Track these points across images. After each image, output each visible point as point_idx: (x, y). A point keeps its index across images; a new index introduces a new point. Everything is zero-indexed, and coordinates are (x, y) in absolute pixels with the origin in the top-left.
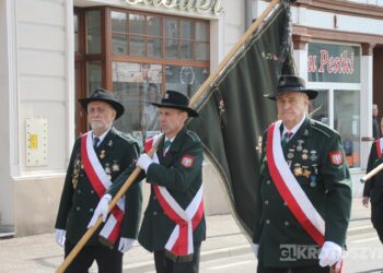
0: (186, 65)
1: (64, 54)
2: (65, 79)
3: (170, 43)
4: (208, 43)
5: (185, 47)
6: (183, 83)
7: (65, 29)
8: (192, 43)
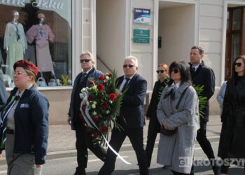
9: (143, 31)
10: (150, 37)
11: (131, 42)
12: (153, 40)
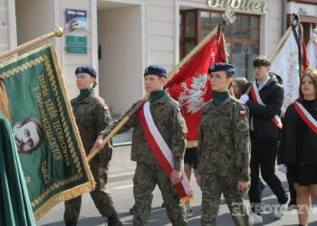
0: (245, 43)
1: (174, 37)
2: (174, 52)
3: (235, 31)
4: (259, 29)
5: (245, 33)
6: (243, 53)
7: (174, 23)
8: (249, 30)
9: (79, 38)
10: (88, 46)
11: (64, 52)
12: (91, 50)
